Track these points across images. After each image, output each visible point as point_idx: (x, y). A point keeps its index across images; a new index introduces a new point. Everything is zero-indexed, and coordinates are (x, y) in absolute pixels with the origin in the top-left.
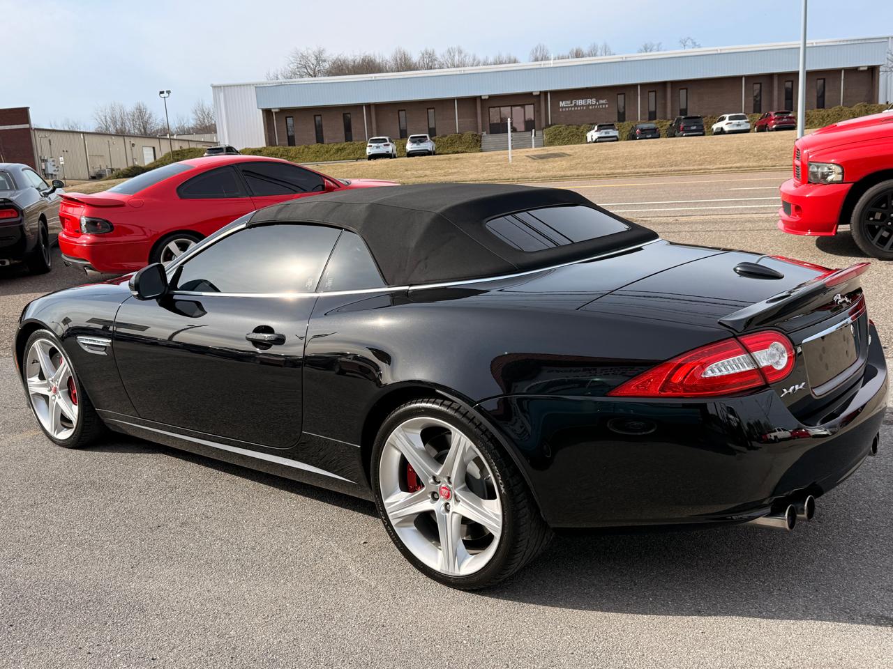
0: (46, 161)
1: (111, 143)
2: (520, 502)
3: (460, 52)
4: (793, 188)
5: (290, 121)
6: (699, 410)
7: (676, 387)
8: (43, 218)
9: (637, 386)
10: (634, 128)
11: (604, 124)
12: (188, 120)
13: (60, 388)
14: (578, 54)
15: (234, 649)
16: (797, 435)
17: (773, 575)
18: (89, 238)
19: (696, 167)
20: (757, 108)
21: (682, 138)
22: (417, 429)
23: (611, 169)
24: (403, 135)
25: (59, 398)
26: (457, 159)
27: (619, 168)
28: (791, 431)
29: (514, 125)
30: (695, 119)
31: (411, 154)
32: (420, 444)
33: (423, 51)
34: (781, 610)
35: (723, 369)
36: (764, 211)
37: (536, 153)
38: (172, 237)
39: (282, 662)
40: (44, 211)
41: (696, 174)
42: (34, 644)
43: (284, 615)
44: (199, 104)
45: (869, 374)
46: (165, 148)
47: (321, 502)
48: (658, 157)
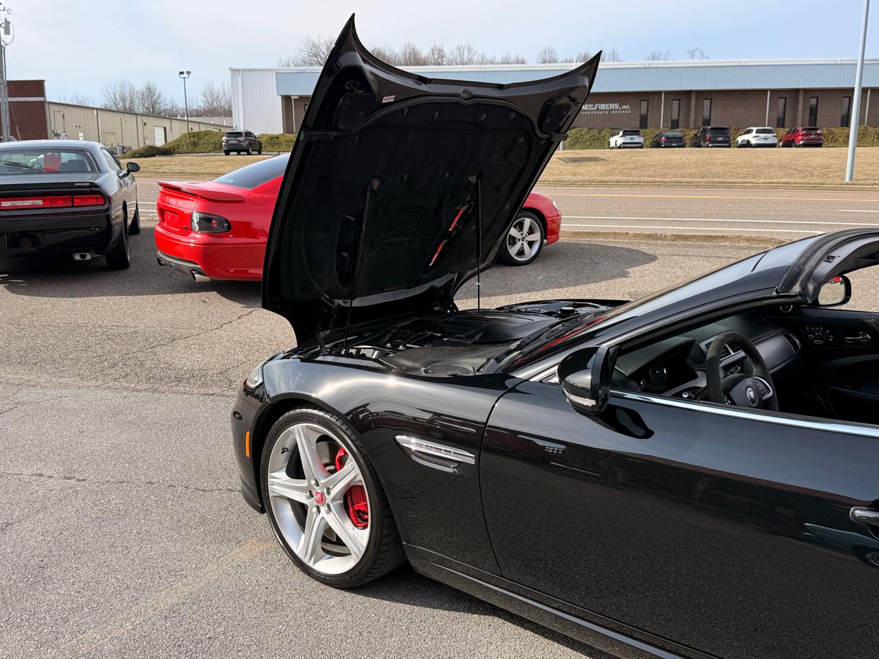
1: (123, 120)
3: (469, 50)
8: (124, 205)
10: (659, 136)
11: (629, 129)
12: (197, 102)
13: (336, 498)
18: (200, 237)
19: (741, 180)
20: (781, 123)
21: (709, 149)
23: (650, 176)
25: (328, 512)
27: (658, 176)
30: (720, 130)
33: (433, 45)
37: (567, 156)
41: (743, 187)
44: (209, 87)
46: (177, 130)
48: (697, 167)
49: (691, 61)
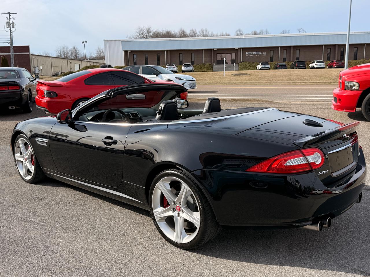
0: (35, 68)
1: (62, 61)
2: (208, 214)
3: (206, 31)
4: (339, 92)
5: (135, 56)
6: (283, 179)
7: (274, 169)
8: (30, 90)
9: (258, 168)
10: (277, 65)
11: (264, 62)
12: (94, 54)
13: (28, 159)
14: (255, 33)
15: (86, 268)
16: (326, 192)
17: (313, 250)
18: (47, 99)
19: (301, 82)
20: (329, 59)
21: (296, 69)
22: (168, 181)
23: (266, 81)
24: (181, 63)
25: (27, 163)
26: (202, 74)
27: (269, 81)
28: (323, 190)
29: (227, 61)
30: (303, 62)
31: (184, 71)
32: (169, 188)
33: (191, 29)
34: (315, 264)
35: (293, 162)
36: (327, 101)
37: (235, 73)
38: (81, 100)
39: (105, 274)
40: (31, 88)
41: (302, 84)
42: (6, 261)
43: (109, 255)
44: (99, 48)
45: (358, 168)
46: (84, 64)
47: (129, 210)
48: (286, 77)
49: (299, 33)
